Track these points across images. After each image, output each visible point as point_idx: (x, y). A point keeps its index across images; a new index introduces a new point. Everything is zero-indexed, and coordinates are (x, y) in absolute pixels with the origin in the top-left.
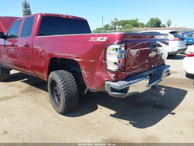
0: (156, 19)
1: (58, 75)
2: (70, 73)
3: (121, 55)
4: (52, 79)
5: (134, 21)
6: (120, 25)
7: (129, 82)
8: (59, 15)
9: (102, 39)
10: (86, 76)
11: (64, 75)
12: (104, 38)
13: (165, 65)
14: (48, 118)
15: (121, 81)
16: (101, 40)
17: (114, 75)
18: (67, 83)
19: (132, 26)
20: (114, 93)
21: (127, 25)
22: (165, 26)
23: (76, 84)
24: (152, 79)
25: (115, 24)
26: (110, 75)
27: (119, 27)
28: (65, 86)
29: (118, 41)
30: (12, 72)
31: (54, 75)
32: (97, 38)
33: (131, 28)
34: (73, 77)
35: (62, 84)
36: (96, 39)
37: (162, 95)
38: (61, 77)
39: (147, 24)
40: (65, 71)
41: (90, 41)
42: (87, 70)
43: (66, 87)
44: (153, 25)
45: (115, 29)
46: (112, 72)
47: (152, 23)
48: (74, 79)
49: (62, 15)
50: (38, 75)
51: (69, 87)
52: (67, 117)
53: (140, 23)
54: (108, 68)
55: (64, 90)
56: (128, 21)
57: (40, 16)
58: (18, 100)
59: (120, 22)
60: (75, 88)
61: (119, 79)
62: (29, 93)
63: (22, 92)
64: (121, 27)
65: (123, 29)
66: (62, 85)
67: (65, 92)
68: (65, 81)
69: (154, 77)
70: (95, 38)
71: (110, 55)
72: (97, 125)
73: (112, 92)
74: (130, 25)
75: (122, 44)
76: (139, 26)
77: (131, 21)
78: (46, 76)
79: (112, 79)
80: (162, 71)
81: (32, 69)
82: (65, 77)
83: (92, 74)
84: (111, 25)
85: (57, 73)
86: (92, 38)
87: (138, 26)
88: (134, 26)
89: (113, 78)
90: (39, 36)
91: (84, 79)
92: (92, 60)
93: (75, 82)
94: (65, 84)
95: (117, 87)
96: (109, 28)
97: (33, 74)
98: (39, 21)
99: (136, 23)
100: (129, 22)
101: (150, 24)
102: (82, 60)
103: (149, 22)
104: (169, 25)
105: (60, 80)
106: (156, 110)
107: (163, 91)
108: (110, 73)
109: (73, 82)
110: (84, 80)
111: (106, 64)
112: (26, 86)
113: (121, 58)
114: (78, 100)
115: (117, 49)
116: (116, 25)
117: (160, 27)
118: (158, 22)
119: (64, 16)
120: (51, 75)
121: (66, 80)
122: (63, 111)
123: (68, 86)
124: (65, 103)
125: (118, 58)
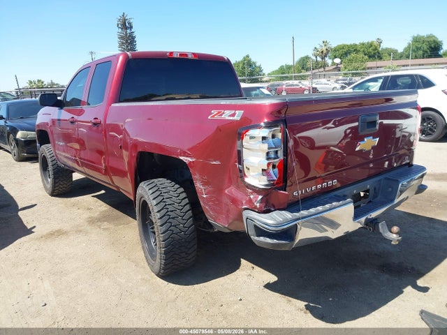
0: (429, 36)
1: (151, 191)
2: (177, 186)
3: (276, 152)
4: (143, 199)
5: (371, 45)
6: (335, 57)
7: (297, 215)
8: (164, 54)
9: (233, 115)
10: (205, 196)
11: (164, 190)
12: (237, 112)
13: (412, 165)
14: (130, 285)
15: (277, 212)
16: (231, 118)
17: (260, 197)
18: (170, 208)
19: (366, 57)
20: (262, 239)
21: (353, 55)
23: (189, 210)
24: (370, 202)
25: (324, 55)
26: (252, 197)
27: (333, 62)
28: (164, 215)
29: (266, 120)
30: (76, 176)
31: (146, 191)
32: (224, 113)
33: (362, 62)
34: (184, 195)
35: (158, 212)
36: (221, 115)
37: (393, 243)
38: (159, 194)
39: (406, 50)
40: (169, 181)
41: (209, 118)
42: (205, 184)
43: (167, 218)
44: (421, 52)
45: (325, 65)
46: (256, 190)
47: (418, 49)
48: (187, 199)
49: (171, 53)
50: (118, 187)
51: (173, 218)
52: (172, 285)
53: (387, 49)
54: (247, 180)
55: (161, 226)
56: (356, 45)
57: (124, 58)
58: (79, 240)
59: (335, 50)
60: (189, 219)
61: (274, 206)
62: (105, 223)
63: (92, 221)
64: (337, 61)
65: (342, 66)
66: (158, 214)
67: (164, 228)
68: (166, 205)
69: (376, 197)
70: (219, 113)
71: (251, 152)
72: (235, 307)
73: (258, 236)
74: (361, 55)
75: (277, 126)
76: (384, 58)
77: (363, 44)
78: (131, 190)
79: (256, 207)
80: (398, 182)
81: (106, 173)
82: (166, 195)
83: (218, 191)
84: (314, 58)
85: (150, 186)
86: (214, 112)
87: (380, 58)
88: (370, 57)
89: (258, 205)
90: (120, 102)
91: (201, 202)
92: (215, 161)
93: (188, 207)
94: (163, 212)
95: (267, 227)
96: (309, 64)
97: (109, 184)
98: (120, 70)
99: (376, 49)
100: (358, 49)
101: (413, 51)
102: (194, 160)
103: (409, 47)
105: (154, 202)
106: (385, 277)
107: (395, 235)
108: (252, 193)
109: (184, 206)
110: (202, 204)
111: (241, 171)
112: (102, 207)
113: (275, 158)
114: (196, 246)
115: (264, 138)
116: (326, 56)
117: (440, 56)
118: (433, 46)
119: (175, 56)
120: (139, 191)
121: (169, 201)
122: (162, 271)
123: (172, 214)
124: (165, 254)
125: (268, 159)
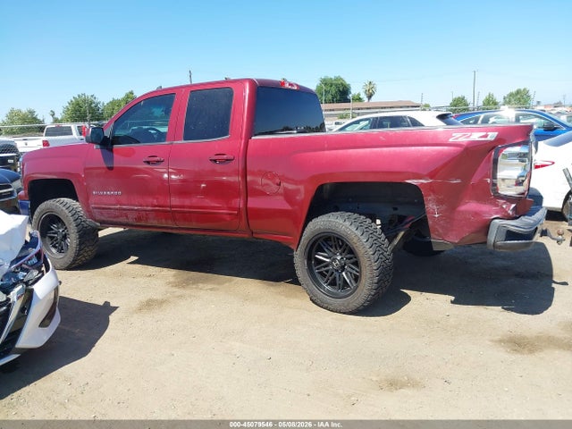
0: (337, 79)
7: (537, 218)
9: (486, 136)
10: (437, 216)
12: (490, 134)
15: (523, 217)
16: (483, 139)
17: (513, 205)
22: (360, 100)
26: (504, 206)
32: (472, 135)
36: (469, 137)
41: (450, 140)
42: (439, 202)
44: (330, 97)
46: (509, 199)
47: (327, 92)
50: (252, 233)
54: (500, 192)
61: (518, 214)
70: (464, 135)
86: (457, 135)
89: (511, 213)
91: (430, 223)
92: (455, 180)
102: (430, 181)
104: (370, 97)
108: (505, 203)
111: (495, 185)
117: (348, 101)
118: (341, 89)
119: (286, 86)
